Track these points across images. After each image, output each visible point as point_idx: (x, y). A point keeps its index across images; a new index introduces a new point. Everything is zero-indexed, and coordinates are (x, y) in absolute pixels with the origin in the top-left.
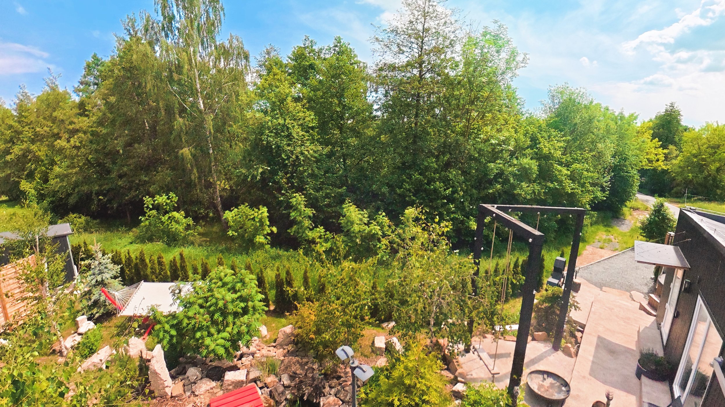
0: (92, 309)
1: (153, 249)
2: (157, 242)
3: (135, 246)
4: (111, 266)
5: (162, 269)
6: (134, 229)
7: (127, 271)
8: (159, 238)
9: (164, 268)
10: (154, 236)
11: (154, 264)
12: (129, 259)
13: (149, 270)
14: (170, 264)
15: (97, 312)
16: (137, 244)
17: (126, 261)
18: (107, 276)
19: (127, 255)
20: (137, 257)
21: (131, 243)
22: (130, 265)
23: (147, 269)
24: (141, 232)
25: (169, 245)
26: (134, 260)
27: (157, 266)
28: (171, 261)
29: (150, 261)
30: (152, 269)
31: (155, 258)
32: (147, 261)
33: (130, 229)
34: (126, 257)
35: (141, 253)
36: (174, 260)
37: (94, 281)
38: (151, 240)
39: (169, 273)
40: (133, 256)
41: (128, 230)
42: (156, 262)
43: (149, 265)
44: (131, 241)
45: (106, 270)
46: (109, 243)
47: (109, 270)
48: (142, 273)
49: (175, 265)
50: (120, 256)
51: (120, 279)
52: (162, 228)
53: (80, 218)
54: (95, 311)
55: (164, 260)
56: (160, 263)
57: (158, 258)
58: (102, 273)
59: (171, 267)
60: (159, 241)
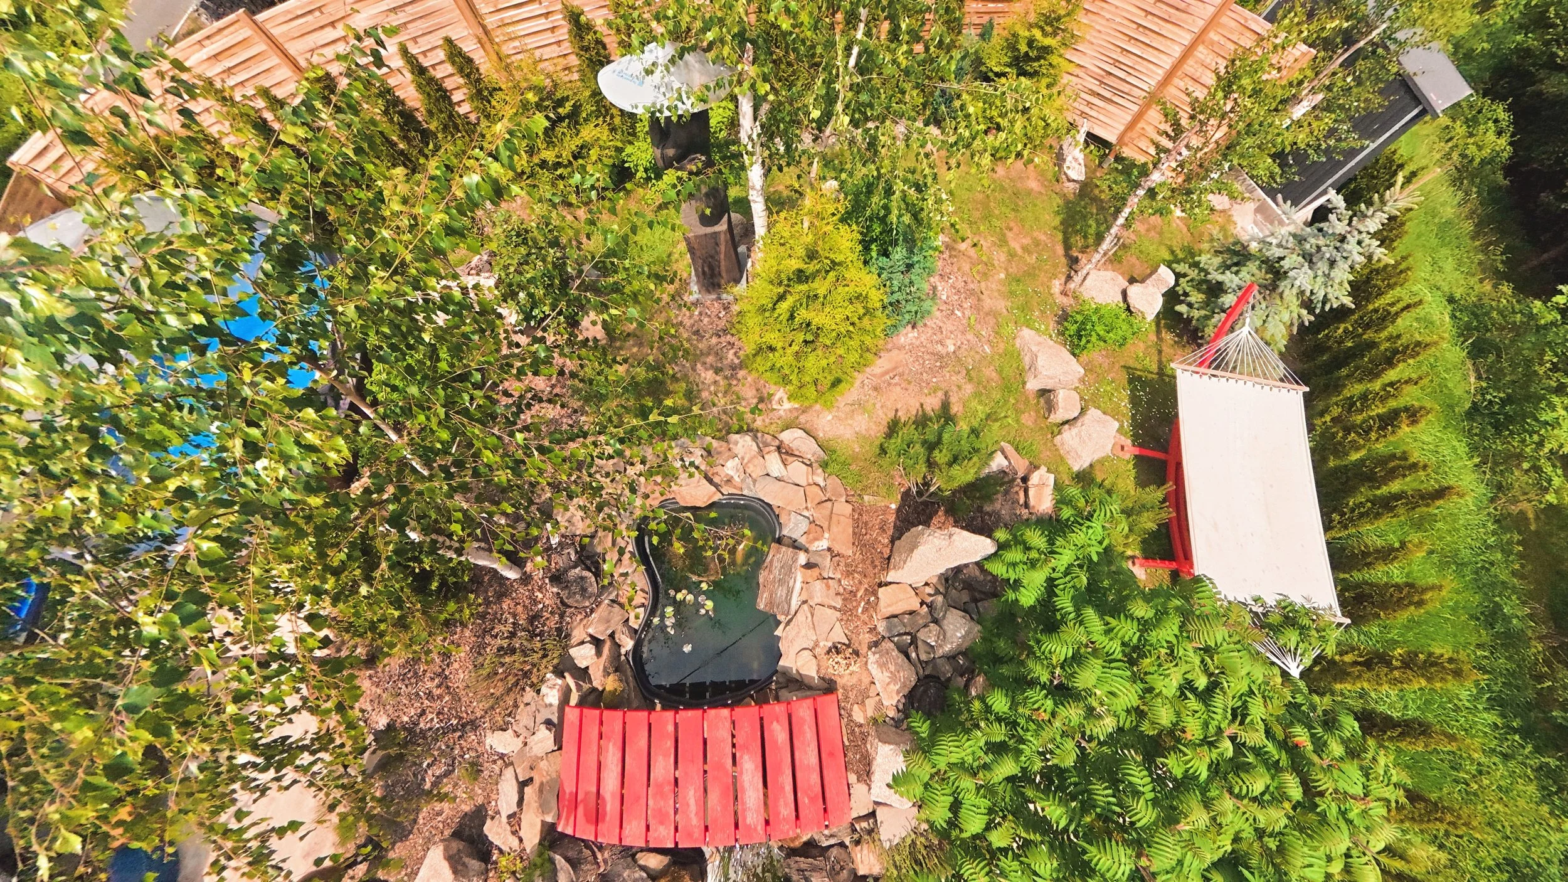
0: (1199, 290)
1: (1447, 371)
2: (1477, 371)
3: (1440, 314)
4: (1342, 274)
5: (1367, 432)
6: (1506, 288)
7: (1342, 326)
8: (1493, 376)
9: (1373, 435)
10: (1499, 356)
11: (1383, 400)
12: (1386, 317)
13: (1355, 389)
14: (1393, 456)
15: (1193, 306)
16: (1453, 317)
17: (1376, 311)
18: (1303, 278)
19: (1400, 306)
20: (1399, 336)
21: (1451, 300)
22: (1367, 327)
23: (1360, 381)
24: (1500, 313)
25: (1474, 411)
26: (1384, 334)
27: (1379, 410)
28: (1404, 457)
29: (1391, 384)
30: (1364, 397)
31: (1409, 396)
32: (1392, 375)
33: (1499, 277)
34: (1392, 304)
35: (1418, 344)
36: (1414, 467)
37: (1278, 252)
38: (1477, 351)
39: (1355, 456)
40: (1403, 323)
41: (1496, 272)
42: (1393, 404)
43: (1377, 385)
44: (1458, 296)
45: (1323, 267)
46: (1434, 242)
47: (1327, 276)
48: (1344, 372)
49: (1392, 475)
50: (1391, 287)
51: (1308, 318)
52: (1541, 371)
53: (1499, 133)
54: (1196, 297)
55: (1405, 429)
56: (1389, 421)
57: (1406, 409)
58: (1311, 262)
59: (1383, 461)
60: (1479, 378)
